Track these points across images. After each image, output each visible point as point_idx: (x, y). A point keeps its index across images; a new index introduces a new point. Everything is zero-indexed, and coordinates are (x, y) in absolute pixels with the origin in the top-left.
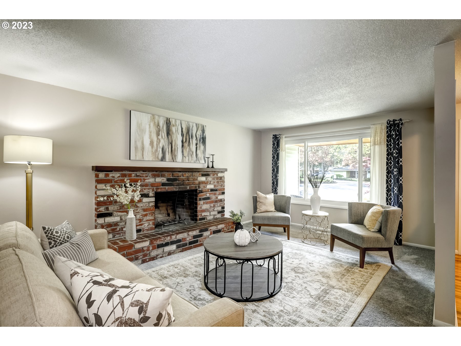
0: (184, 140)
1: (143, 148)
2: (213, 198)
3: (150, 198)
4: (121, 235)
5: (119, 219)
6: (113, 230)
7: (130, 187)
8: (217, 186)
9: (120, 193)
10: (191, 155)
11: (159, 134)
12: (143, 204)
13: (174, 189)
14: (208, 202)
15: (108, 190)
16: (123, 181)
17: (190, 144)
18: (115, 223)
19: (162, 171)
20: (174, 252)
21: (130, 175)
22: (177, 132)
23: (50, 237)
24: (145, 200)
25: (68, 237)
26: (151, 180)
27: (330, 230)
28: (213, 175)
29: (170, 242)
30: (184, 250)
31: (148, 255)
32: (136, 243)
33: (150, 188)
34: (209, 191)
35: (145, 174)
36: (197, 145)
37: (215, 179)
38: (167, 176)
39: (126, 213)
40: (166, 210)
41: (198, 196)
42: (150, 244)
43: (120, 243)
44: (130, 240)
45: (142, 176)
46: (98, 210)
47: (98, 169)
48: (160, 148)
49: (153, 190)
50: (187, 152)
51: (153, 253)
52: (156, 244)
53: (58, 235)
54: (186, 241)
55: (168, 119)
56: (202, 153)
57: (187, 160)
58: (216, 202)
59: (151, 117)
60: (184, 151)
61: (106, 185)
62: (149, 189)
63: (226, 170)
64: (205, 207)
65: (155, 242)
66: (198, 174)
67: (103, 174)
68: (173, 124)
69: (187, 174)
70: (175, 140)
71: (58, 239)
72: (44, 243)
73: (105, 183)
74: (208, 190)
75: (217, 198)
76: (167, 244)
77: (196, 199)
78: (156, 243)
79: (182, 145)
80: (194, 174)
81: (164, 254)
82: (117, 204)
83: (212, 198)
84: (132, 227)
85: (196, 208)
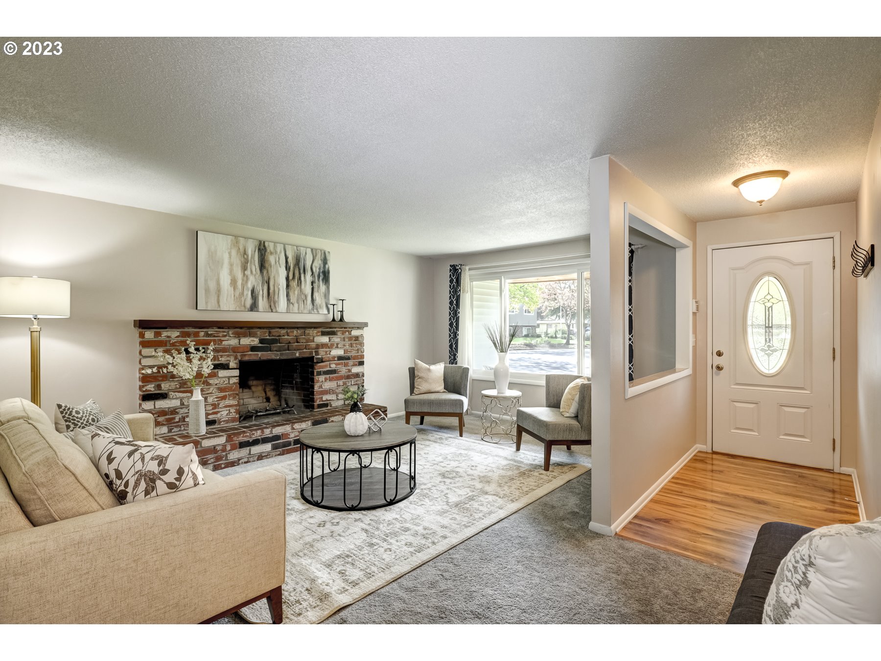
0: (291, 277)
1: (219, 291)
2: (343, 371)
3: (230, 371)
4: (182, 429)
5: (179, 404)
6: (169, 422)
7: (195, 352)
8: (349, 351)
9: (177, 361)
10: (304, 301)
11: (247, 267)
12: (219, 379)
13: (273, 356)
14: (333, 378)
15: (160, 357)
16: (184, 343)
17: (301, 283)
18: (172, 409)
19: (252, 328)
20: (268, 455)
21: (196, 335)
22: (277, 263)
23: (68, 418)
24: (222, 373)
25: (93, 420)
26: (232, 342)
27: (516, 418)
28: (343, 334)
29: (262, 439)
30: (286, 452)
31: (224, 459)
32: (203, 439)
33: (231, 355)
34: (336, 359)
35: (222, 332)
36: (314, 284)
37: (347, 340)
38: (260, 335)
39: (189, 394)
40: (263, 392)
41: (316, 367)
42: (227, 441)
43: (178, 439)
44: (194, 435)
45: (216, 335)
46: (144, 389)
47: (143, 325)
48: (248, 290)
49: (236, 358)
50: (296, 295)
51: (232, 455)
52: (237, 442)
53: (79, 416)
54: (289, 438)
55: (262, 242)
56: (323, 298)
57: (296, 310)
58: (348, 377)
59: (232, 240)
60: (291, 294)
61: (156, 349)
62: (228, 356)
63: (366, 325)
64: (327, 385)
65: (235, 438)
66: (316, 332)
67: (151, 333)
68: (270, 251)
69: (295, 332)
70: (274, 277)
71: (78, 422)
72: (60, 426)
73: (155, 347)
74: (334, 357)
75: (350, 371)
76: (256, 442)
77: (313, 373)
78: (237, 439)
79: (287, 285)
80: (308, 332)
81: (250, 457)
82: (175, 380)
83: (340, 371)
84: (198, 415)
85: (313, 387)
